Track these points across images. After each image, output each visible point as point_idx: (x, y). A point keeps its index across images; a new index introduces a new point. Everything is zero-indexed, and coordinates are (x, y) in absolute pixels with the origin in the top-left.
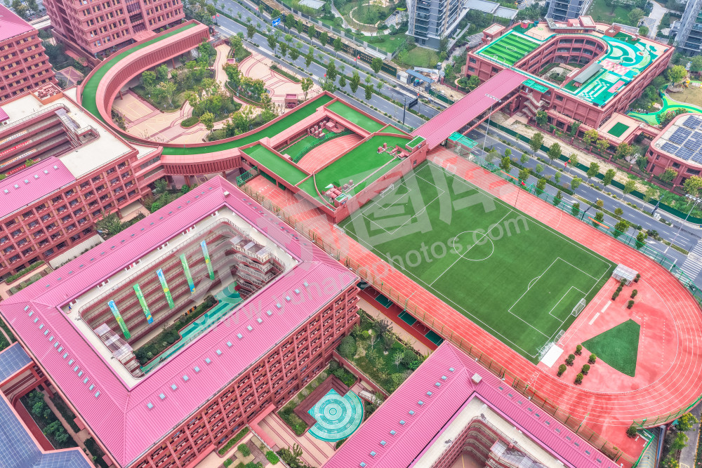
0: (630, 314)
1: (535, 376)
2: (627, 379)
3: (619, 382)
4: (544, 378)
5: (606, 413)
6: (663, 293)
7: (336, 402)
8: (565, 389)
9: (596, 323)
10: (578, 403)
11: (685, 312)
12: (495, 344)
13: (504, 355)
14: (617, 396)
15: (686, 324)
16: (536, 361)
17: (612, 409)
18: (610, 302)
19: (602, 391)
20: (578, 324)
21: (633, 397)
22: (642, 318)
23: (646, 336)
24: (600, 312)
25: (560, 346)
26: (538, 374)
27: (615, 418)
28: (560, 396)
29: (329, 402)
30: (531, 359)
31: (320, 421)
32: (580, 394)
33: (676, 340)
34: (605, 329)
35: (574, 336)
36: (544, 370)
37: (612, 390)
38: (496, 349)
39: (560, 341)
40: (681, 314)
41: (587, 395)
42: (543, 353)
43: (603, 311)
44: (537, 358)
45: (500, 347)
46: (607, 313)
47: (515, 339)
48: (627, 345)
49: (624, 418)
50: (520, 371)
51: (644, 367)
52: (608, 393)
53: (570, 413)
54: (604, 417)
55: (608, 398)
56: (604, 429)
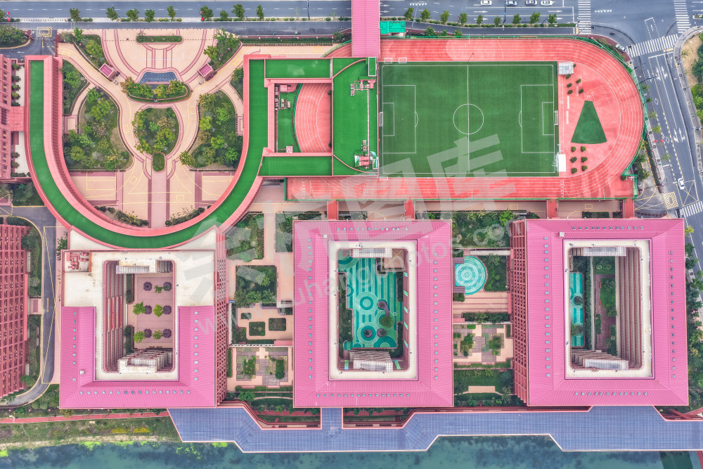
0: (583, 98)
1: (562, 184)
2: (604, 146)
3: (602, 151)
4: (567, 180)
5: (606, 176)
6: (591, 64)
7: (463, 268)
8: (580, 179)
9: (570, 121)
10: (590, 182)
11: (610, 70)
12: (530, 181)
13: (540, 184)
14: (605, 161)
15: (613, 78)
16: (557, 174)
17: (607, 171)
18: (568, 97)
19: (597, 164)
20: (562, 130)
21: (613, 155)
22: (590, 94)
23: (599, 107)
24: (567, 110)
25: (562, 153)
26: (563, 181)
27: (612, 175)
28: (581, 185)
29: (460, 272)
30: (554, 175)
31: (466, 285)
32: (589, 176)
33: (614, 96)
34: (576, 120)
35: (565, 140)
36: (564, 176)
37: (601, 159)
38: (533, 184)
39: (560, 150)
40: (608, 73)
41: (592, 173)
42: (557, 166)
43: (568, 108)
44: (556, 172)
45: (534, 181)
46: (571, 107)
47: (537, 169)
48: (593, 122)
49: (615, 172)
50: (554, 187)
51: (608, 130)
52: (601, 163)
53: (591, 191)
54: (607, 179)
55: (602, 166)
56: (610, 186)
